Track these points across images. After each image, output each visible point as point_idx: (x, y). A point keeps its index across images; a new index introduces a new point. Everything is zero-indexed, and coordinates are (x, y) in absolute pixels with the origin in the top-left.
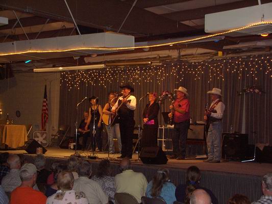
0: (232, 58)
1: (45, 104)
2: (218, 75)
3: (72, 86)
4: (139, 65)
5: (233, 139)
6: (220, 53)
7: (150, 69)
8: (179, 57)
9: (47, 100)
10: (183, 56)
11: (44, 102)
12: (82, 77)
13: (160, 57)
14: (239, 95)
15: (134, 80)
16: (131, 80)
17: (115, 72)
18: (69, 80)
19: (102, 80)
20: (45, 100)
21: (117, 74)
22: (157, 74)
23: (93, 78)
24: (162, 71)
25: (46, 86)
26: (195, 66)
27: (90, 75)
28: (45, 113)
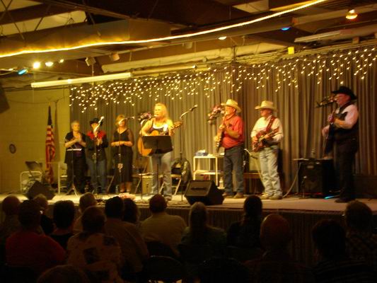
0: (307, 56)
1: (50, 133)
2: (289, 81)
3: (87, 105)
4: (178, 71)
5: (311, 167)
6: (291, 50)
7: (194, 77)
8: (234, 57)
9: (52, 127)
10: (239, 56)
11: (49, 130)
12: (100, 94)
13: (207, 60)
14: (320, 106)
15: (173, 93)
16: (168, 94)
17: (145, 83)
18: (82, 98)
19: (128, 95)
20: (50, 127)
21: (148, 87)
22: (204, 83)
23: (115, 93)
24: (211, 79)
25: (50, 108)
26: (257, 70)
27: (111, 89)
28: (51, 146)
